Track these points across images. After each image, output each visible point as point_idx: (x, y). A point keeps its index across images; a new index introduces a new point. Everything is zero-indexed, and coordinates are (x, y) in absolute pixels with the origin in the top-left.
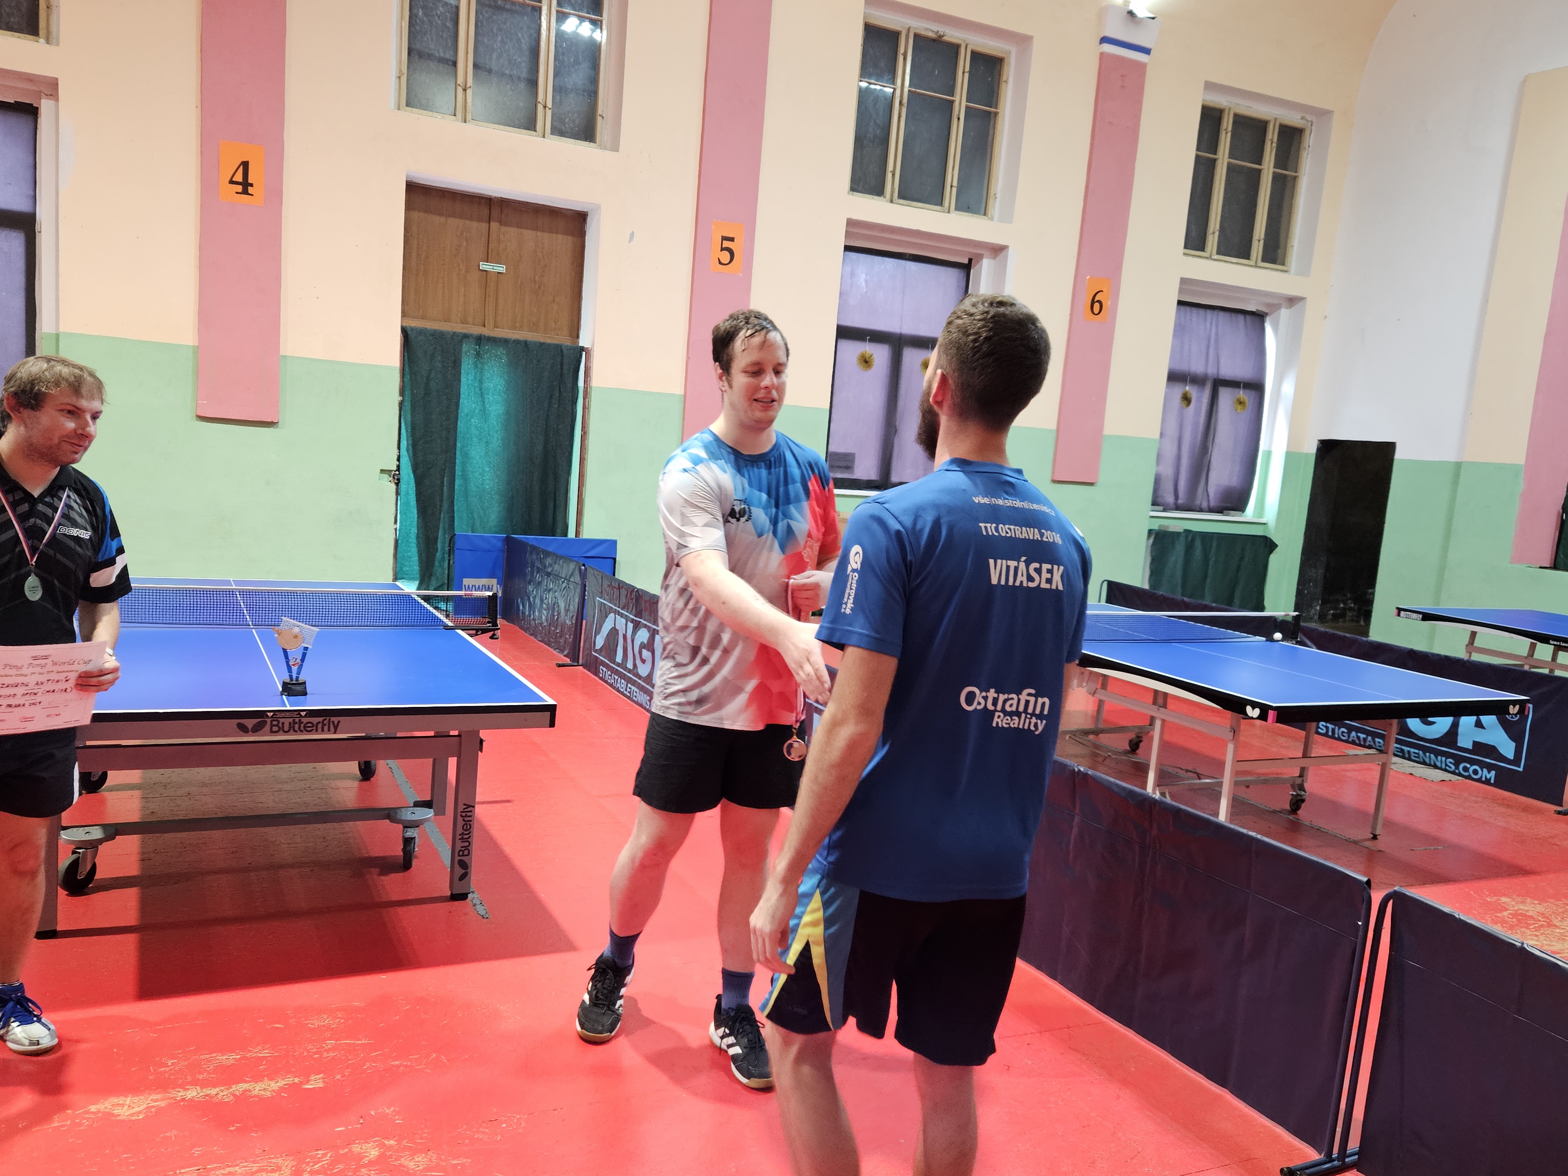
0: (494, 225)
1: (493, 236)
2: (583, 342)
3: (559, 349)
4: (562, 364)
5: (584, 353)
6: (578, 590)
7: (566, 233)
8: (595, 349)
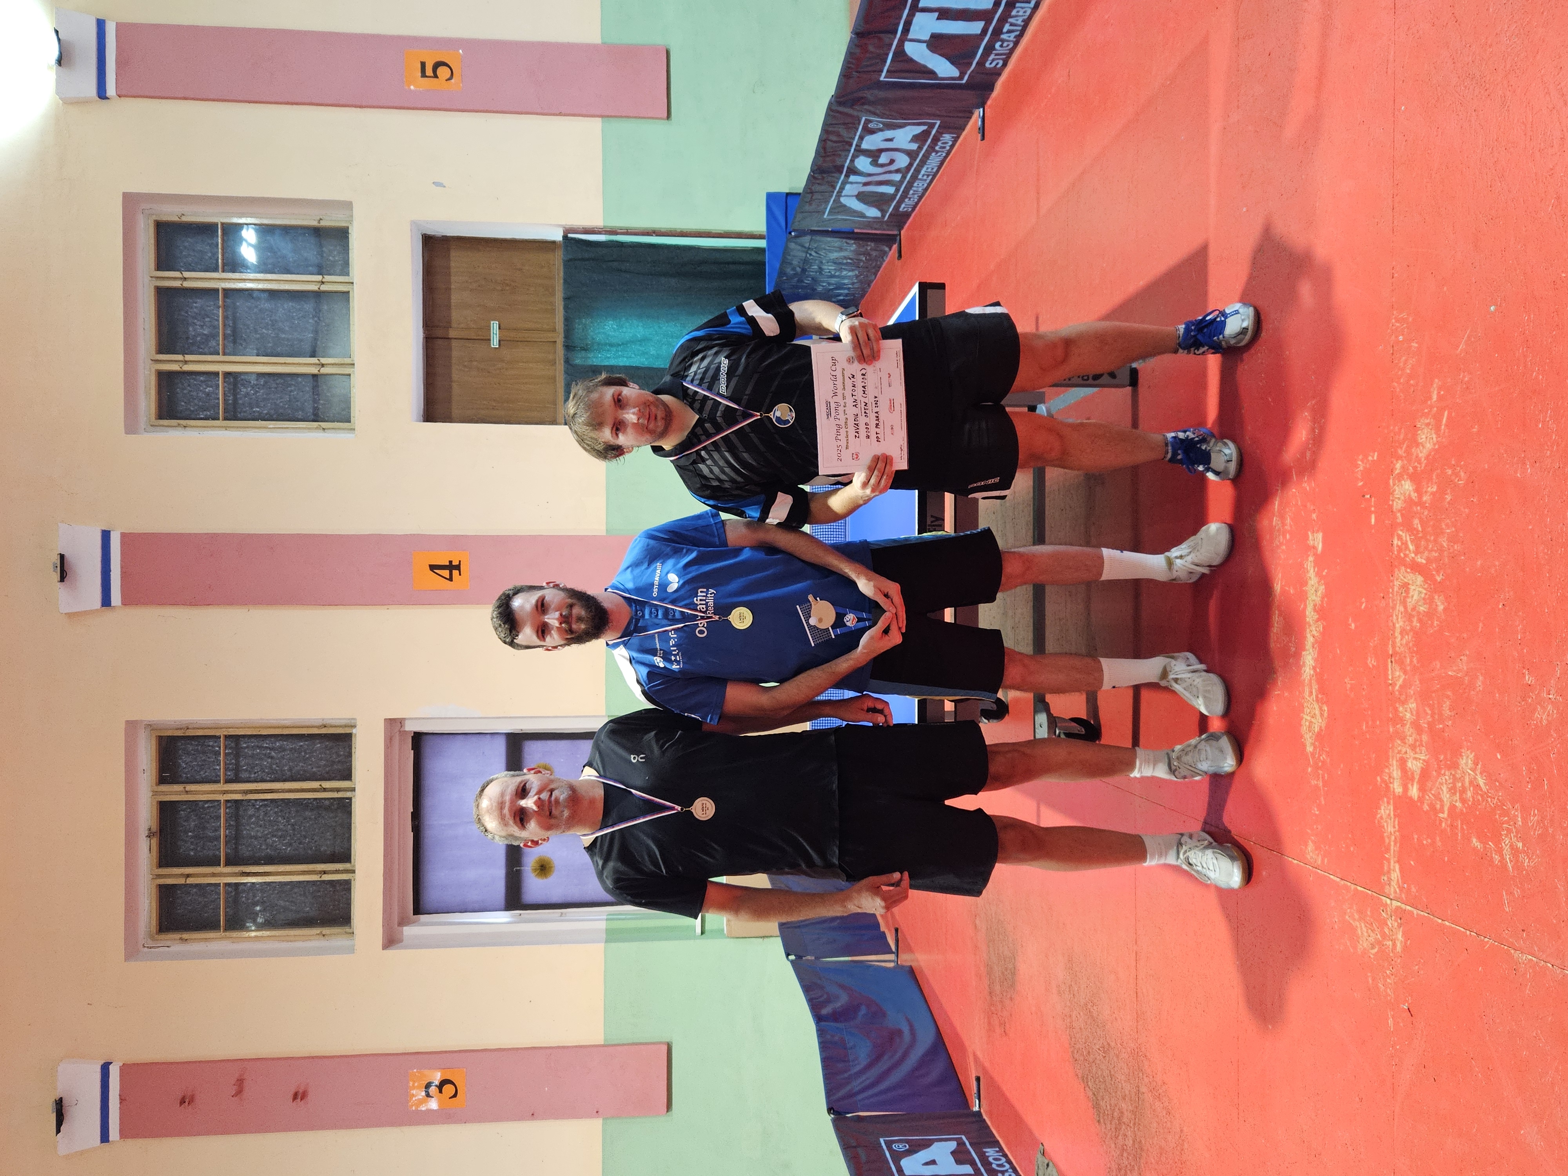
0: (452, 334)
1: (463, 334)
2: (558, 236)
3: (569, 264)
4: (583, 259)
5: (570, 235)
6: (818, 238)
7: (448, 258)
8: (564, 223)
